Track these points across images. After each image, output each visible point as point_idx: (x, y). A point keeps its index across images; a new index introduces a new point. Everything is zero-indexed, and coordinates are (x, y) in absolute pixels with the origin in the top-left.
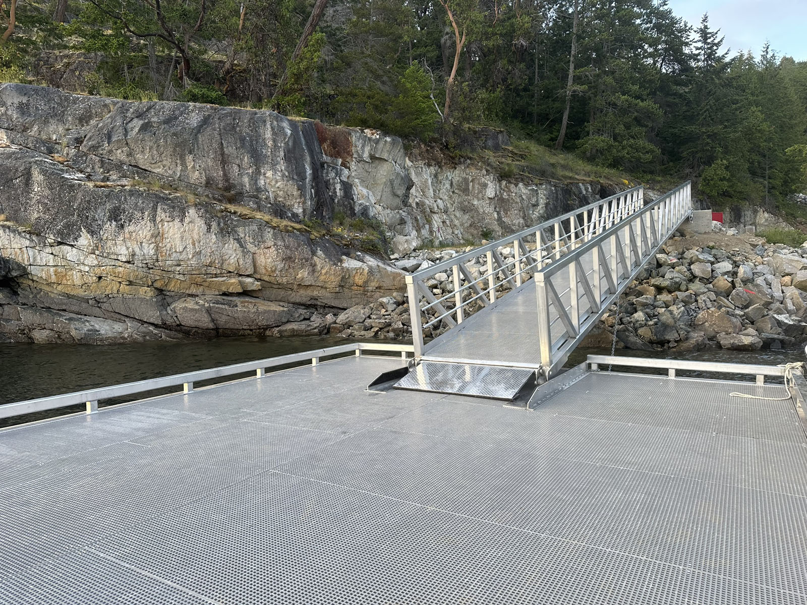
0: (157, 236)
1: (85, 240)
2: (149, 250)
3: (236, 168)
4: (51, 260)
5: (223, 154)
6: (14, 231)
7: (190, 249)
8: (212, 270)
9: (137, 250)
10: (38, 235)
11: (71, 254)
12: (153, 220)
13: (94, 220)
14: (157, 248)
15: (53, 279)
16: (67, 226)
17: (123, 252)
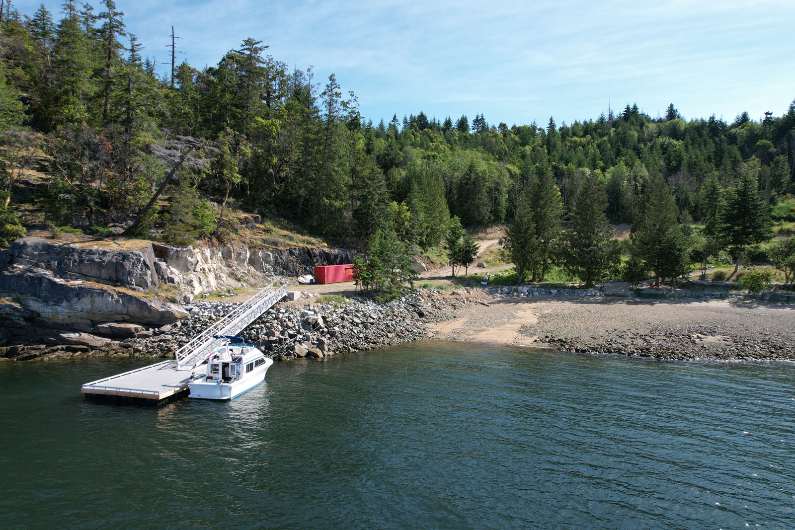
0: (93, 302)
1: (65, 304)
2: (89, 307)
3: (121, 274)
4: (50, 311)
5: (116, 269)
6: (37, 301)
7: (104, 306)
8: (112, 313)
9: (85, 307)
10: (46, 302)
11: (59, 309)
12: (92, 297)
13: (69, 297)
14: (92, 306)
15: (51, 317)
16: (58, 299)
17: (79, 307)
